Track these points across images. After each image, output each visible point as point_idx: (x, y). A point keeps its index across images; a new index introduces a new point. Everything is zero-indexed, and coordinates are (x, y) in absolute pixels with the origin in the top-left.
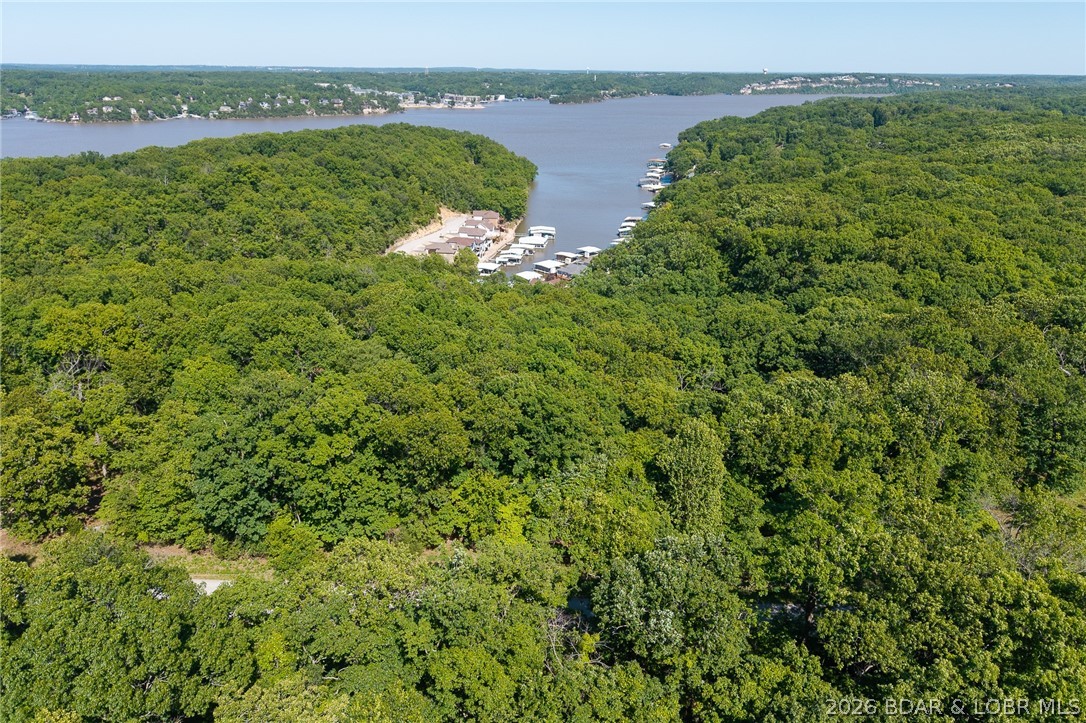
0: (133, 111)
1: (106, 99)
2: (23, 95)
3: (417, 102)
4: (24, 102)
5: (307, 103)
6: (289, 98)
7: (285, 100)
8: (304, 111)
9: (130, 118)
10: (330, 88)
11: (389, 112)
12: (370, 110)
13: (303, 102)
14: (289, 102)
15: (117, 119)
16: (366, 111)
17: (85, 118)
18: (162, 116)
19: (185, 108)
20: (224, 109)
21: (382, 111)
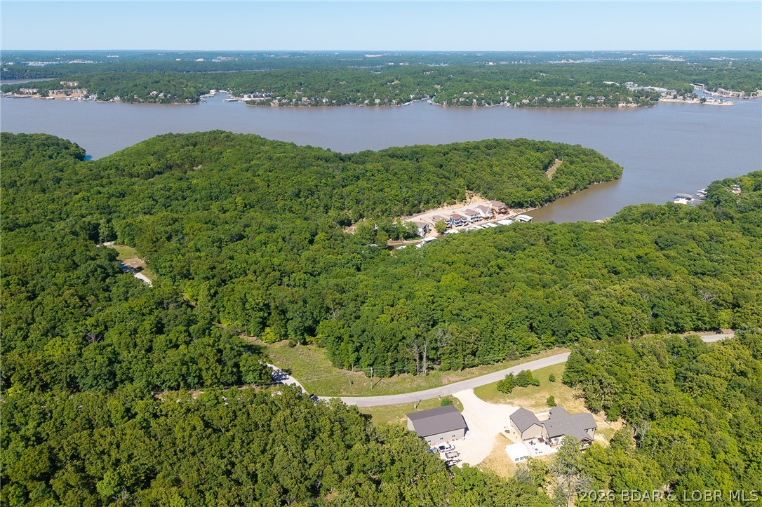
0: (475, 101)
1: (465, 93)
2: (438, 87)
3: (675, 97)
4: (436, 91)
5: (579, 98)
6: (568, 95)
7: (564, 97)
8: (574, 104)
9: (472, 105)
10: (612, 85)
11: (640, 106)
12: (624, 105)
13: (576, 98)
14: (567, 97)
15: (464, 105)
16: (620, 105)
17: (450, 103)
18: (489, 104)
19: (507, 99)
20: (524, 101)
21: (634, 105)
